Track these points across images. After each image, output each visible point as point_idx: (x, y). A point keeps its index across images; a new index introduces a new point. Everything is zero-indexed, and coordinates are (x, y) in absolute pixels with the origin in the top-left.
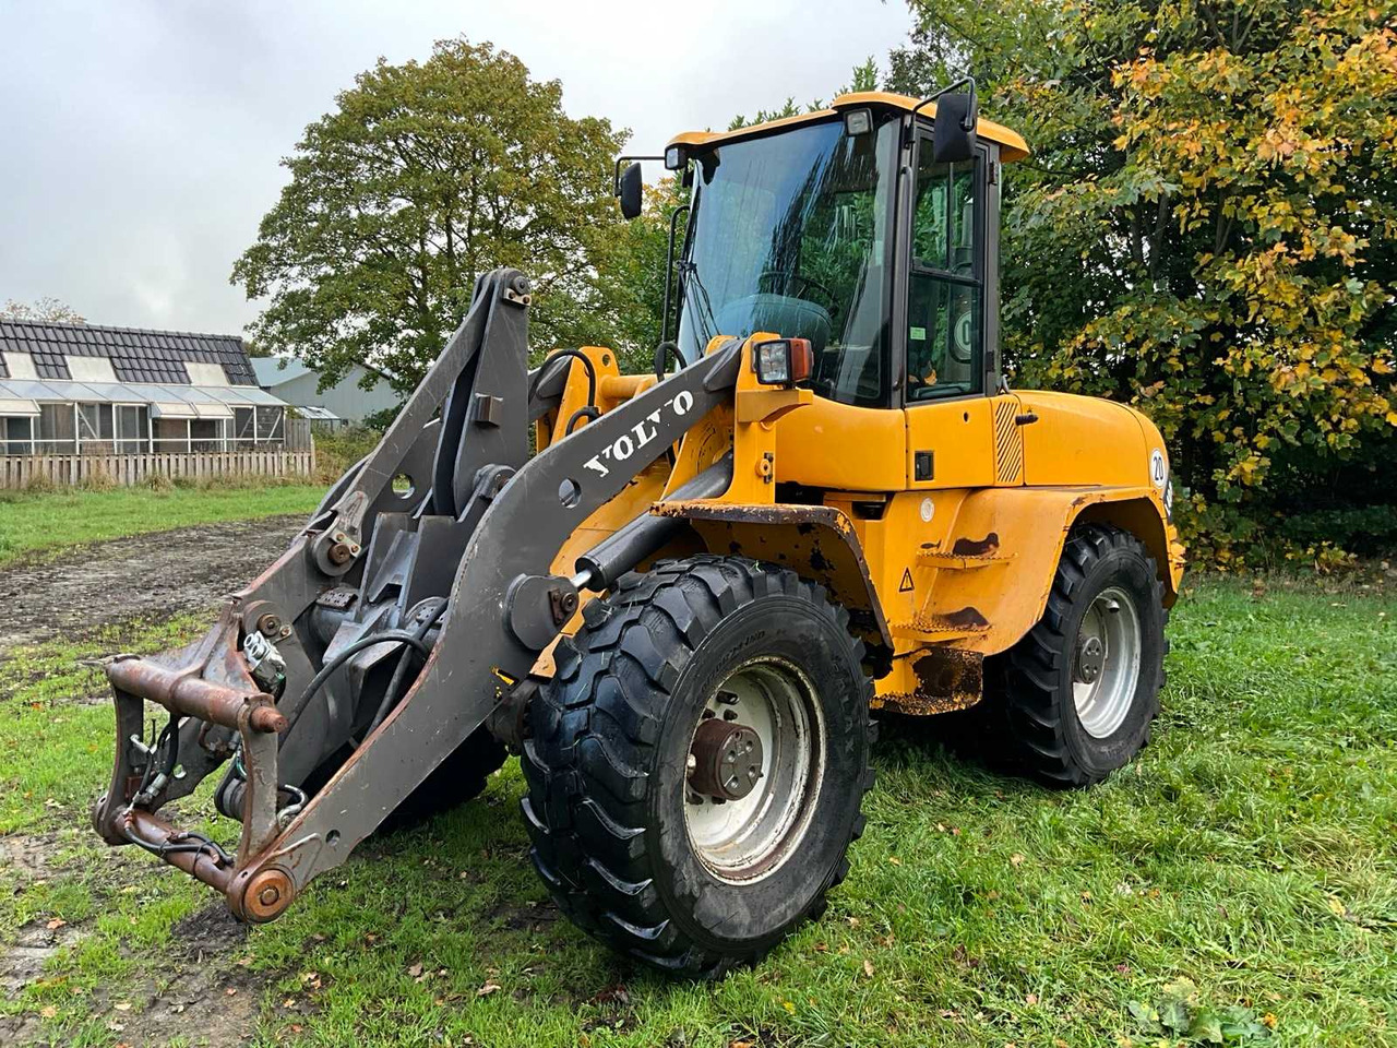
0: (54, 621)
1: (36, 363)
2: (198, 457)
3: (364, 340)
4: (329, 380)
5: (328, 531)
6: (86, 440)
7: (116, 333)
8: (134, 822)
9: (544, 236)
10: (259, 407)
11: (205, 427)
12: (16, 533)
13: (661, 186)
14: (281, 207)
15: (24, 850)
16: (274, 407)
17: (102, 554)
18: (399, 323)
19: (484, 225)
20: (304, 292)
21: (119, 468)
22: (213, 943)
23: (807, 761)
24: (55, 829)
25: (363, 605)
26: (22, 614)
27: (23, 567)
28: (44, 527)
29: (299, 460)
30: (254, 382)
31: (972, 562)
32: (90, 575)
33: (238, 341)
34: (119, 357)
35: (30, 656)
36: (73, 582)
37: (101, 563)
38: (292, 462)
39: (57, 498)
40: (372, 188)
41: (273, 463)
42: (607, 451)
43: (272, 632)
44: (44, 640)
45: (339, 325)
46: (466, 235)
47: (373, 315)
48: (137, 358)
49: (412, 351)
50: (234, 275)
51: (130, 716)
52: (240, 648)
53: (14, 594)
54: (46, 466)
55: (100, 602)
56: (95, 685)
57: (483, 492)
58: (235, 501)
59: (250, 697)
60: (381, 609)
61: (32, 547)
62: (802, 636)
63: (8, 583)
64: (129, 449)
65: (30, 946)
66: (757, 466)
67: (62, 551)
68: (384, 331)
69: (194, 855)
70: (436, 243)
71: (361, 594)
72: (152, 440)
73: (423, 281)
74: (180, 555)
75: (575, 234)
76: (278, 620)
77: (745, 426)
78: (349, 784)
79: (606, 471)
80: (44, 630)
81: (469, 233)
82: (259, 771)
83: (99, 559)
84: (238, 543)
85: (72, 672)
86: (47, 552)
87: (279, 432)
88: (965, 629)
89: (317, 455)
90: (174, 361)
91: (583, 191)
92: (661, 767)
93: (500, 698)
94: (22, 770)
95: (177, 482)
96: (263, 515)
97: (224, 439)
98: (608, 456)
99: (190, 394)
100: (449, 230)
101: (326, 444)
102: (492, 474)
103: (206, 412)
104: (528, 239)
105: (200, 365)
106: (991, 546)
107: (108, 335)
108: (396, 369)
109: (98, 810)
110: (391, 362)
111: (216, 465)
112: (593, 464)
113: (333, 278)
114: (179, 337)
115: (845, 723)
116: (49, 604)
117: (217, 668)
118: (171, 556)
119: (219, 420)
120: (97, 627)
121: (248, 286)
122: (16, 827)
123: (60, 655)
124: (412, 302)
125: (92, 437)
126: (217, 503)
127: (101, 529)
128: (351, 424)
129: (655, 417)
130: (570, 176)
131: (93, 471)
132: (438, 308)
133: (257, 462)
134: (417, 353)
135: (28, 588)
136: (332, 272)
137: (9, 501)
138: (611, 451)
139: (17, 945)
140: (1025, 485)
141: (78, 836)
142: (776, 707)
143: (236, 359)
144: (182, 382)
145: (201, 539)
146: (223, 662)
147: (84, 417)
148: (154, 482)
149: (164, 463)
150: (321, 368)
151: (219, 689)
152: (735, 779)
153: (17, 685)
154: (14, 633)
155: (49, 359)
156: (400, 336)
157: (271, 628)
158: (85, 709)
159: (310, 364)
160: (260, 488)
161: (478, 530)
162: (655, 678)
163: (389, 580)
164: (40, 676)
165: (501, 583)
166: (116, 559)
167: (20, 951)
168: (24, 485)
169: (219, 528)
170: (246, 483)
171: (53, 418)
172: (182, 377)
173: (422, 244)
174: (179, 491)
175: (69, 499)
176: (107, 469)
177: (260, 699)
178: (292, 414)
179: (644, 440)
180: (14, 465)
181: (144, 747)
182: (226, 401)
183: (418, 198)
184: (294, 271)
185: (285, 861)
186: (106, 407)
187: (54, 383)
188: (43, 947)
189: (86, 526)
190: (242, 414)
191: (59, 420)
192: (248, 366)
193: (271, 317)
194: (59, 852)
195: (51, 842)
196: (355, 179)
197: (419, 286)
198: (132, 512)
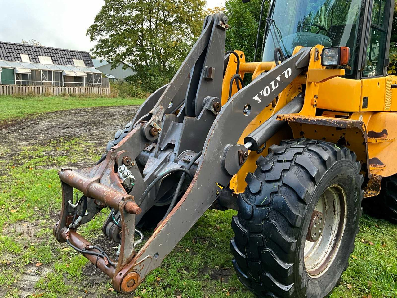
0: (36, 138)
1: (30, 58)
2: (77, 88)
3: (124, 54)
4: (114, 67)
5: (149, 122)
6: (44, 81)
7: (53, 49)
8: (70, 236)
9: (178, 24)
10: (94, 73)
11: (79, 79)
12: (24, 109)
13: (214, 9)
14: (101, 13)
15: (27, 228)
16: (99, 74)
17: (50, 116)
18: (135, 49)
19: (161, 20)
20: (107, 39)
21: (54, 90)
22: (98, 278)
23: (338, 224)
24: (38, 220)
25: (158, 151)
26: (26, 135)
27: (27, 119)
28: (33, 107)
29: (106, 90)
30: (93, 66)
31: (378, 140)
32: (47, 123)
33: (88, 53)
34: (54, 57)
35: (29, 150)
36: (41, 125)
37: (50, 119)
38: (104, 90)
39: (36, 98)
40: (128, 7)
41: (99, 90)
42: (261, 92)
43: (128, 164)
44: (33, 144)
45: (117, 50)
46: (155, 23)
47: (127, 47)
48: (59, 57)
49: (138, 58)
50: (87, 33)
51: (68, 192)
52: (116, 171)
53: (24, 128)
54: (33, 89)
55: (50, 132)
56: (49, 161)
57: (207, 107)
58: (88, 101)
59: (125, 197)
60: (167, 153)
61: (29, 113)
62: (348, 176)
63: (22, 124)
64: (57, 85)
65: (29, 275)
66: (312, 100)
67: (38, 115)
68: (130, 52)
69: (97, 257)
70: (146, 25)
71: (157, 146)
72: (63, 82)
73: (142, 37)
74: (73, 118)
75: (188, 23)
76: (131, 159)
77: (310, 83)
78: (163, 233)
79: (260, 101)
80: (33, 141)
81: (156, 22)
82: (127, 230)
83: (49, 118)
84: (90, 115)
85: (42, 157)
86: (33, 115)
87: (100, 81)
88: (374, 166)
89: (111, 89)
90: (69, 58)
91: (191, 10)
92: (302, 237)
93: (218, 195)
94: (27, 194)
95: (71, 95)
96: (96, 106)
97: (84, 83)
98: (261, 95)
99: (74, 69)
100: (150, 21)
101: (113, 86)
102: (211, 100)
103: (79, 74)
104: (173, 25)
105: (77, 60)
106: (384, 135)
107: (50, 50)
108: (133, 64)
109: (55, 228)
110: (132, 61)
111: (82, 90)
112: (256, 98)
113: (115, 35)
114: (71, 51)
115: (354, 210)
116: (34, 132)
117: (106, 179)
118: (70, 118)
119: (83, 77)
120: (49, 141)
121: (91, 37)
122: (24, 218)
123: (38, 150)
124: (138, 43)
125: (46, 81)
126: (83, 102)
127: (49, 108)
128: (119, 80)
129: (278, 79)
130: (187, 5)
131: (46, 91)
132: (146, 45)
133: (94, 90)
134: (140, 59)
135: (28, 126)
136: (115, 33)
137: (22, 99)
138: (263, 92)
139: (25, 274)
140: (391, 111)
141: (46, 223)
142: (326, 202)
143: (87, 59)
144: (72, 65)
145: (79, 113)
146: (109, 177)
147: (44, 75)
148: (64, 95)
149: (67, 89)
150: (112, 63)
151: (109, 190)
152: (315, 234)
153: (24, 160)
154: (24, 141)
155: (33, 57)
156: (135, 54)
157: (128, 162)
158: (47, 171)
159: (108, 61)
160: (95, 98)
161: (214, 125)
162: (302, 198)
163: (169, 141)
164: (31, 157)
165: (221, 147)
166: (54, 118)
167: (26, 277)
168: (27, 94)
169: (84, 110)
170: (91, 96)
171: (35, 74)
172: (72, 64)
173: (142, 25)
174: (72, 98)
175: (39, 99)
176: (51, 90)
177: (129, 198)
178: (104, 76)
179: (274, 88)
180: (24, 88)
181: (74, 206)
182: (85, 71)
183: (141, 11)
184: (104, 33)
185: (138, 268)
186: (50, 72)
187: (35, 64)
188: (34, 276)
189: (45, 107)
190: (89, 75)
191: (37, 75)
192: (91, 61)
193: (98, 47)
194: (40, 230)
195: (37, 225)
196: (123, 4)
197: (141, 38)
198: (58, 104)
